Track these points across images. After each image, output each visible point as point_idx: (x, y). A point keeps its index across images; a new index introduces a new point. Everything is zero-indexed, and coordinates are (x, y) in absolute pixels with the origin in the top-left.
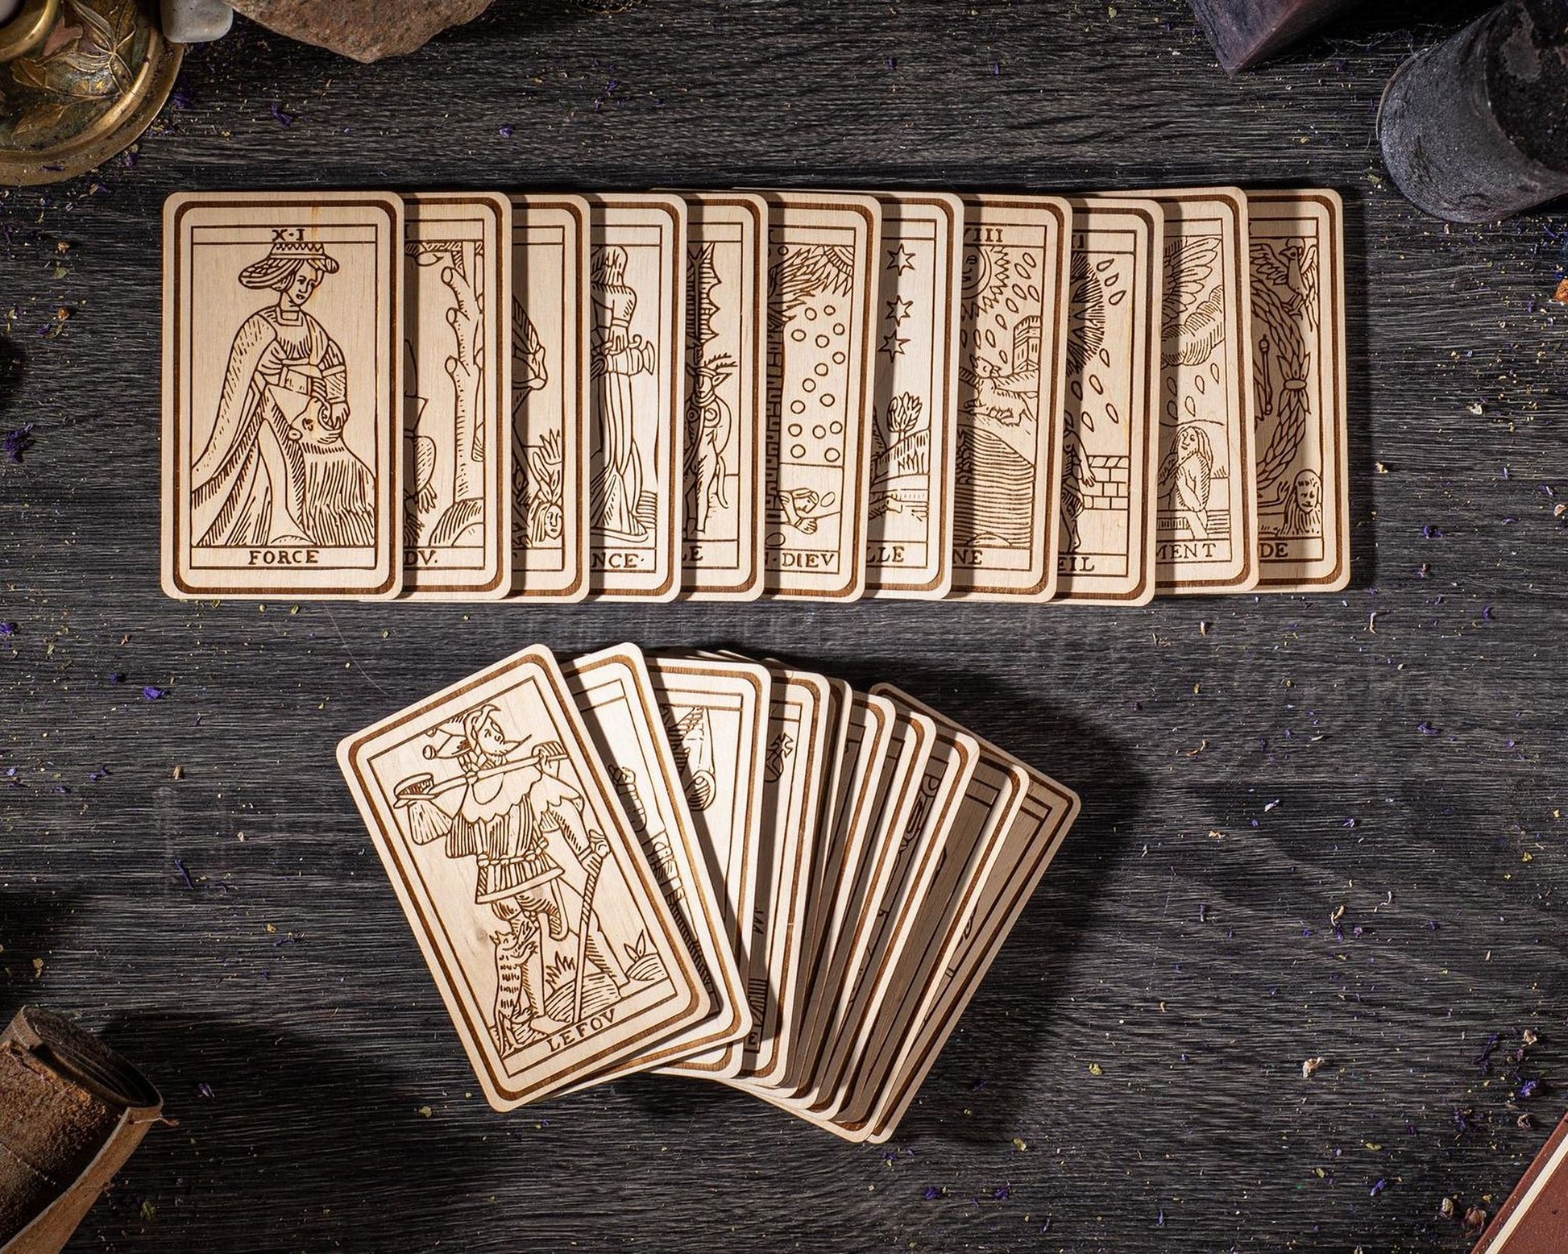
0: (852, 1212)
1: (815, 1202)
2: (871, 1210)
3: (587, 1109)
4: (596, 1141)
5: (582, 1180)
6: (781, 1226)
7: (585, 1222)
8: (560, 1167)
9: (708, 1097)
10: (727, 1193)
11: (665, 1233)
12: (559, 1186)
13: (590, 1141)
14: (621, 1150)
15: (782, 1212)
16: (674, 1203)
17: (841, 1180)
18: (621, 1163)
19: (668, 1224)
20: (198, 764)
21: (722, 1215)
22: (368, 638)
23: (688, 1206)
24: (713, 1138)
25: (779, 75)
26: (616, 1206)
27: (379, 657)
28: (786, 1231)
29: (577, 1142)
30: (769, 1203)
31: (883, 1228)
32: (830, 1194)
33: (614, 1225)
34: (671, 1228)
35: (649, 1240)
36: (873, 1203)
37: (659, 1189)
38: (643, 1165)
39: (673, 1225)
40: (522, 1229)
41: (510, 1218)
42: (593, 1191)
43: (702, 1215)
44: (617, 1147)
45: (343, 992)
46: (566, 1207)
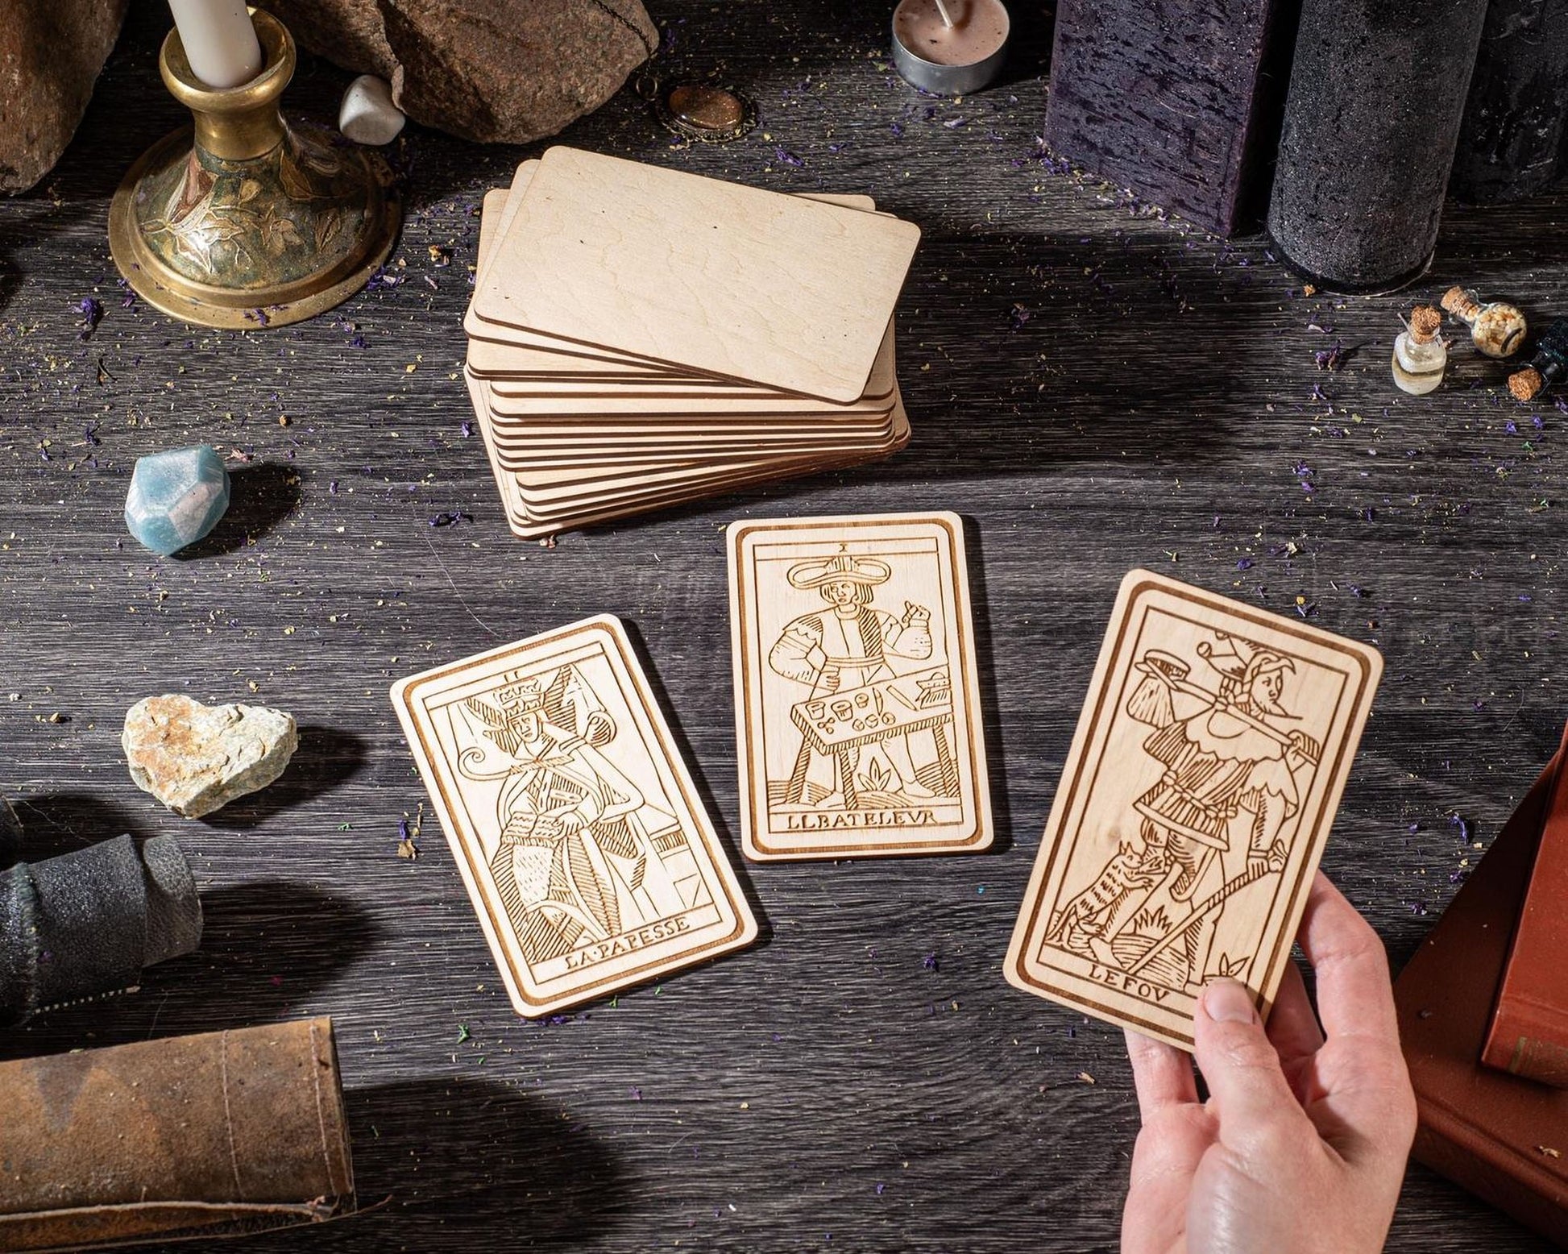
0: (973, 1100)
1: (933, 1090)
2: (993, 1098)
3: (688, 1000)
4: (696, 1030)
5: (679, 1067)
6: (895, 1114)
7: (684, 1108)
8: (656, 1055)
9: (817, 989)
10: (836, 1082)
11: (769, 1120)
12: (655, 1073)
13: (689, 1030)
14: (723, 1039)
15: (897, 1100)
16: (779, 1091)
17: (960, 1070)
18: (722, 1052)
19: (773, 1111)
20: (304, 692)
21: (830, 1103)
22: (481, 588)
23: (796, 1094)
24: (821, 1028)
25: (878, 174)
26: (717, 1093)
27: (491, 603)
28: (902, 1118)
29: (676, 1031)
30: (882, 1091)
31: (1007, 1117)
32: (949, 1083)
33: (713, 1112)
34: (773, 1114)
35: (752, 1126)
36: (994, 1092)
37: (762, 1077)
38: (746, 1053)
39: (779, 1112)
40: (613, 1114)
41: (601, 1104)
42: (693, 1079)
43: (809, 1102)
44: (718, 1036)
45: (436, 891)
46: (663, 1093)
